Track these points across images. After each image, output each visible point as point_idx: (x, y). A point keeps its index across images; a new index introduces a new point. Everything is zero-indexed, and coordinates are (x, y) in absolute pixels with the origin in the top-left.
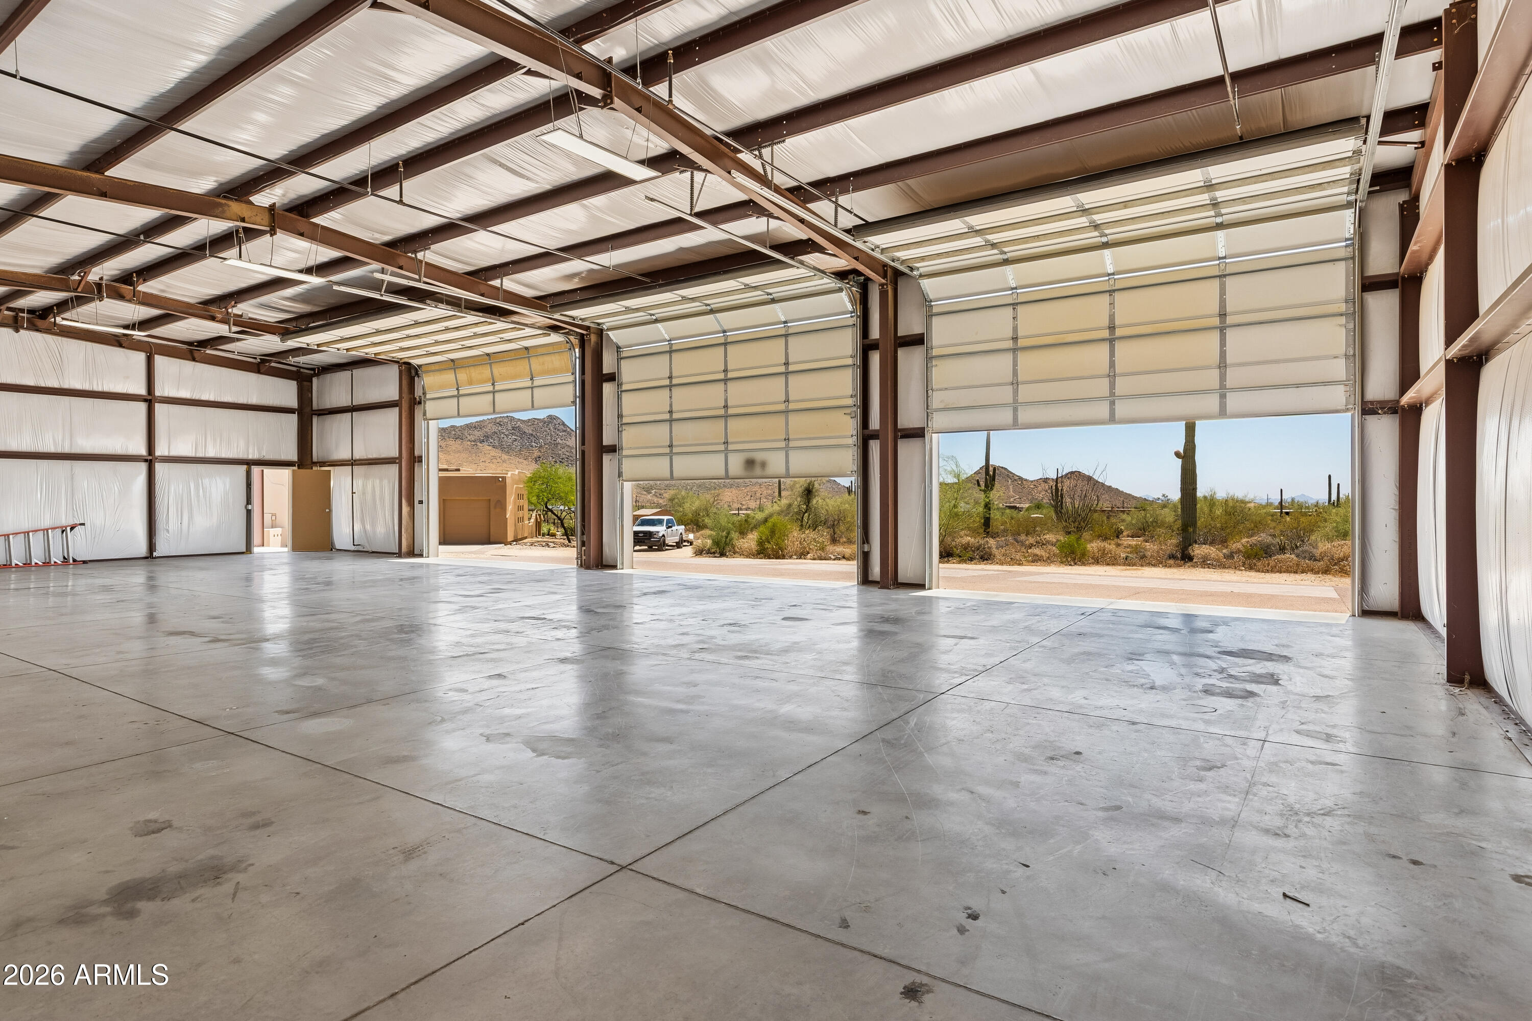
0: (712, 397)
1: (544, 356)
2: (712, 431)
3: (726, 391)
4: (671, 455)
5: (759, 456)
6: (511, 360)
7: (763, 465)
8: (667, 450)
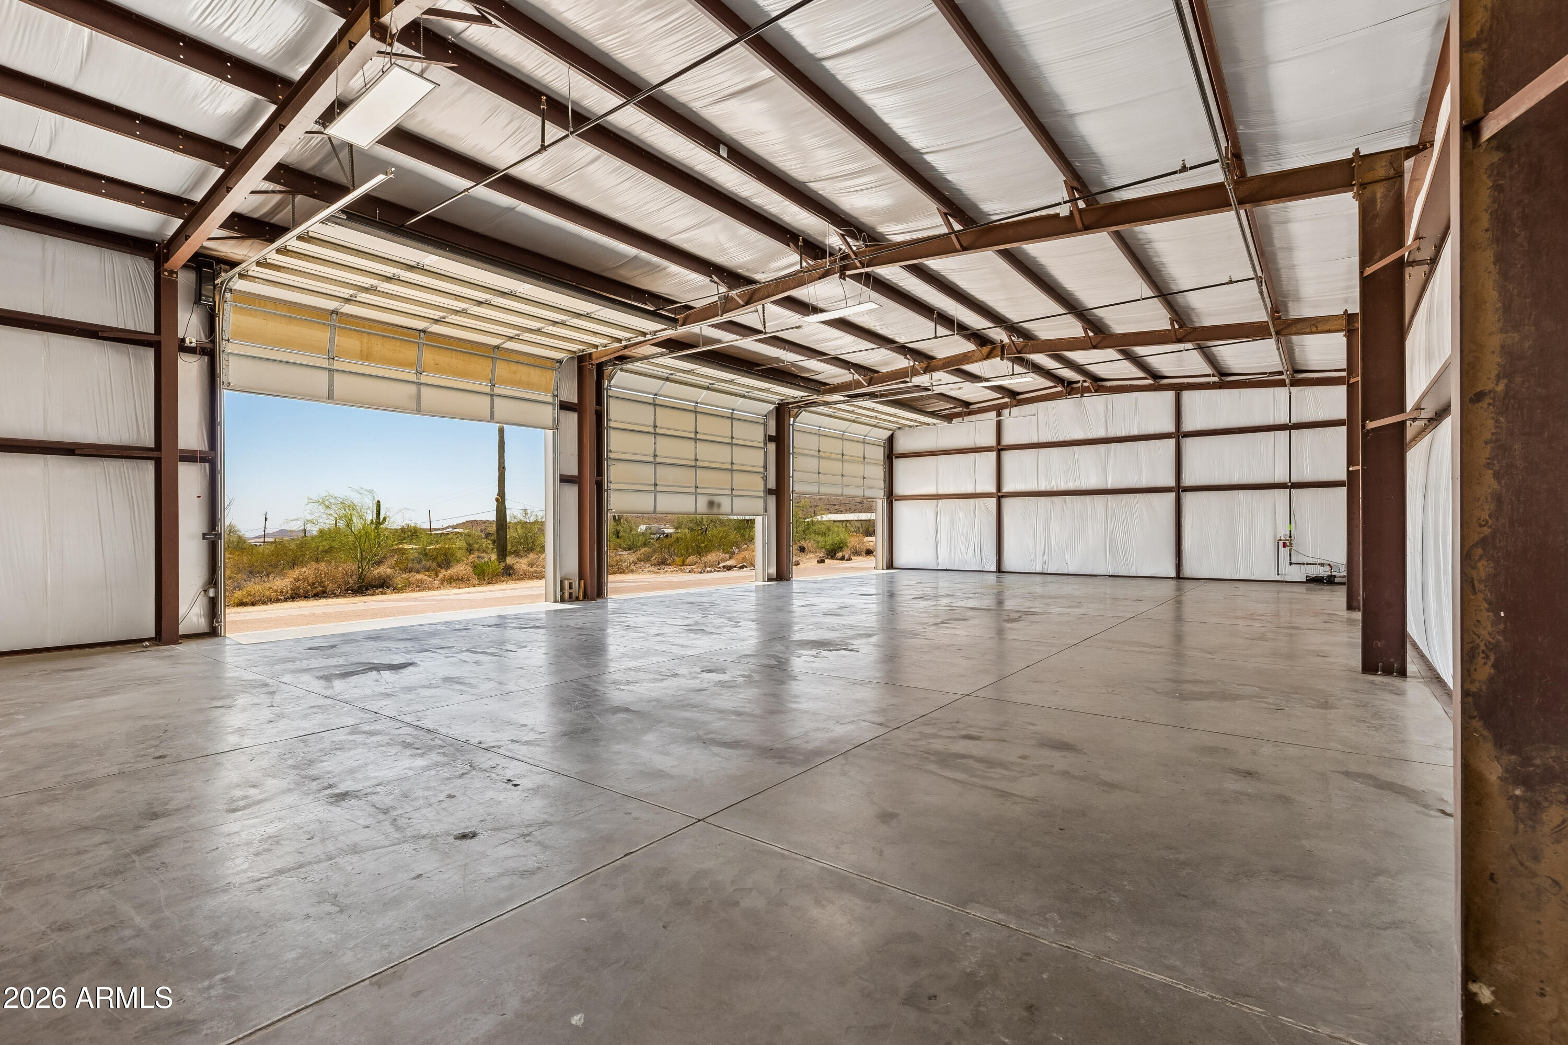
0: (685, 450)
1: (520, 365)
2: (687, 476)
3: (696, 447)
4: (655, 492)
5: (717, 499)
6: (464, 352)
7: (719, 505)
8: (652, 488)
